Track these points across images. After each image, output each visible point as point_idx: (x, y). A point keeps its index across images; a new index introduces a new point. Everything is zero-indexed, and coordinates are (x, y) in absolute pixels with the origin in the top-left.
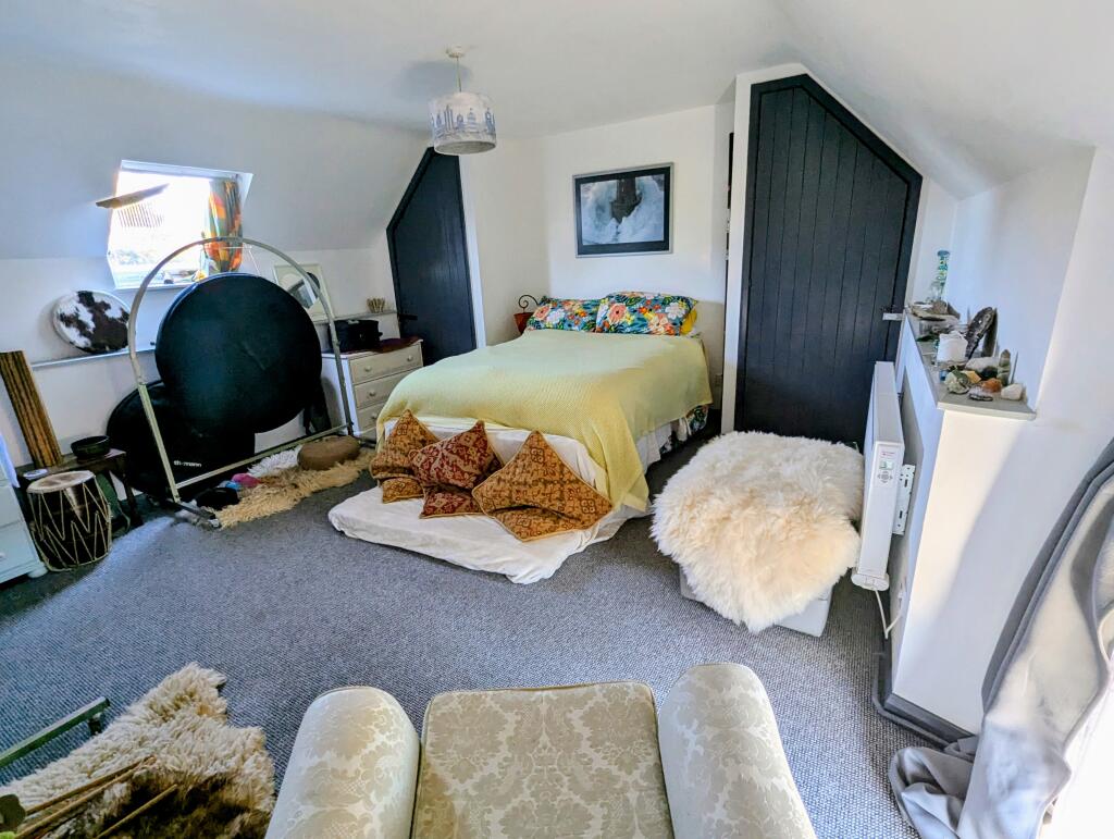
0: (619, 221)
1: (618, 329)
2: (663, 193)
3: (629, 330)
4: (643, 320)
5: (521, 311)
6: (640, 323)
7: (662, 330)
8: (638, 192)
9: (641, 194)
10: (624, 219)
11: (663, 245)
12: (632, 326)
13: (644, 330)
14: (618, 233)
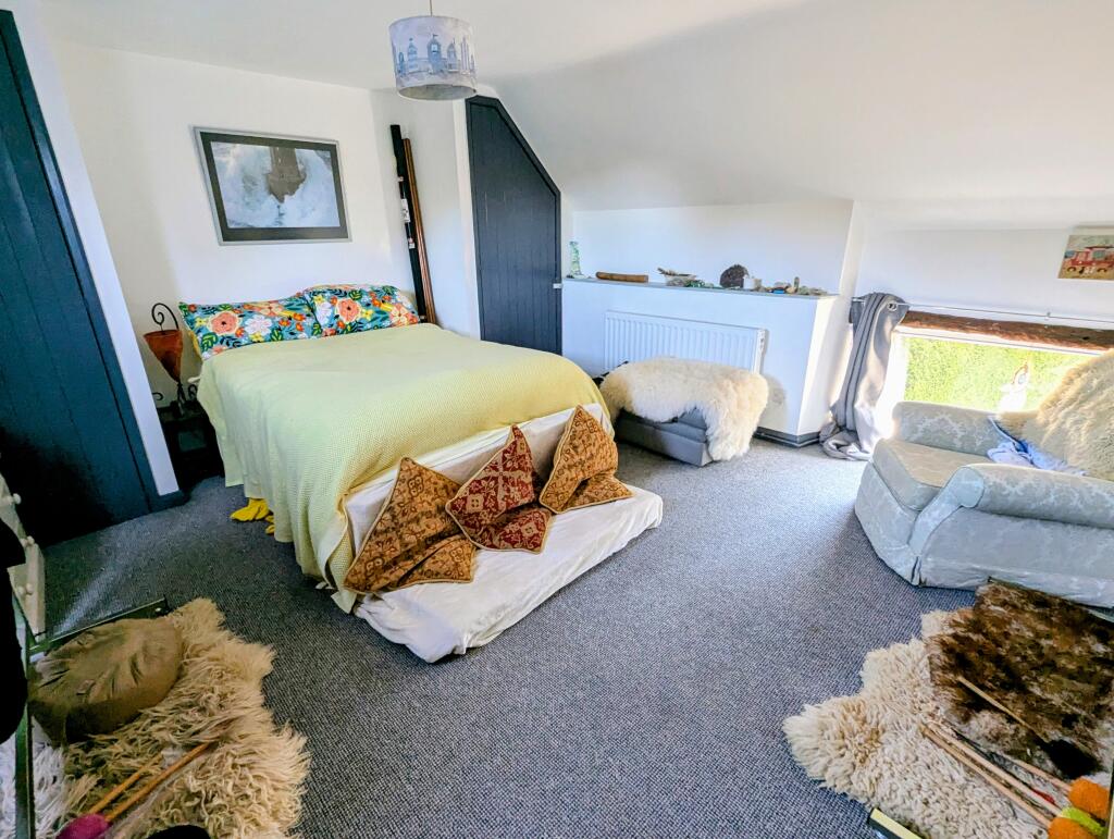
0: (281, 200)
1: (356, 328)
2: (331, 173)
3: (369, 326)
4: (383, 313)
5: (158, 328)
6: (382, 316)
7: (405, 320)
8: (300, 167)
9: (305, 169)
10: (287, 197)
11: (341, 232)
12: (372, 320)
13: (387, 323)
14: (281, 215)
